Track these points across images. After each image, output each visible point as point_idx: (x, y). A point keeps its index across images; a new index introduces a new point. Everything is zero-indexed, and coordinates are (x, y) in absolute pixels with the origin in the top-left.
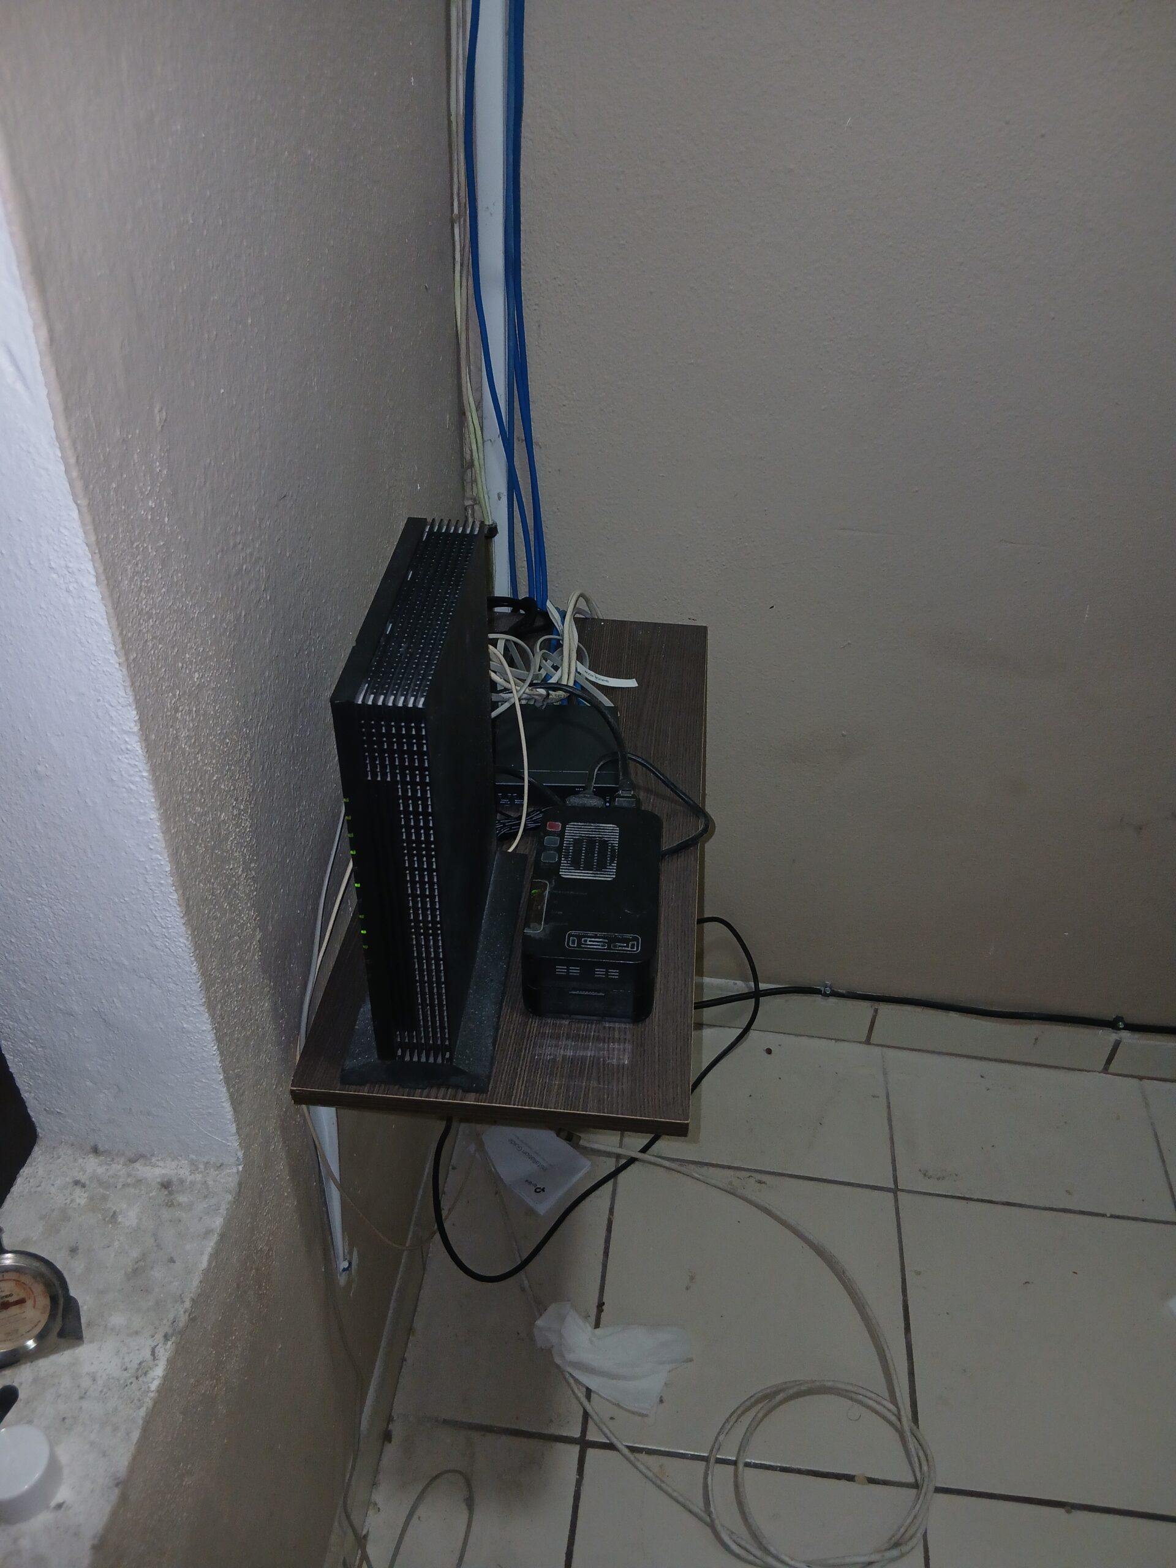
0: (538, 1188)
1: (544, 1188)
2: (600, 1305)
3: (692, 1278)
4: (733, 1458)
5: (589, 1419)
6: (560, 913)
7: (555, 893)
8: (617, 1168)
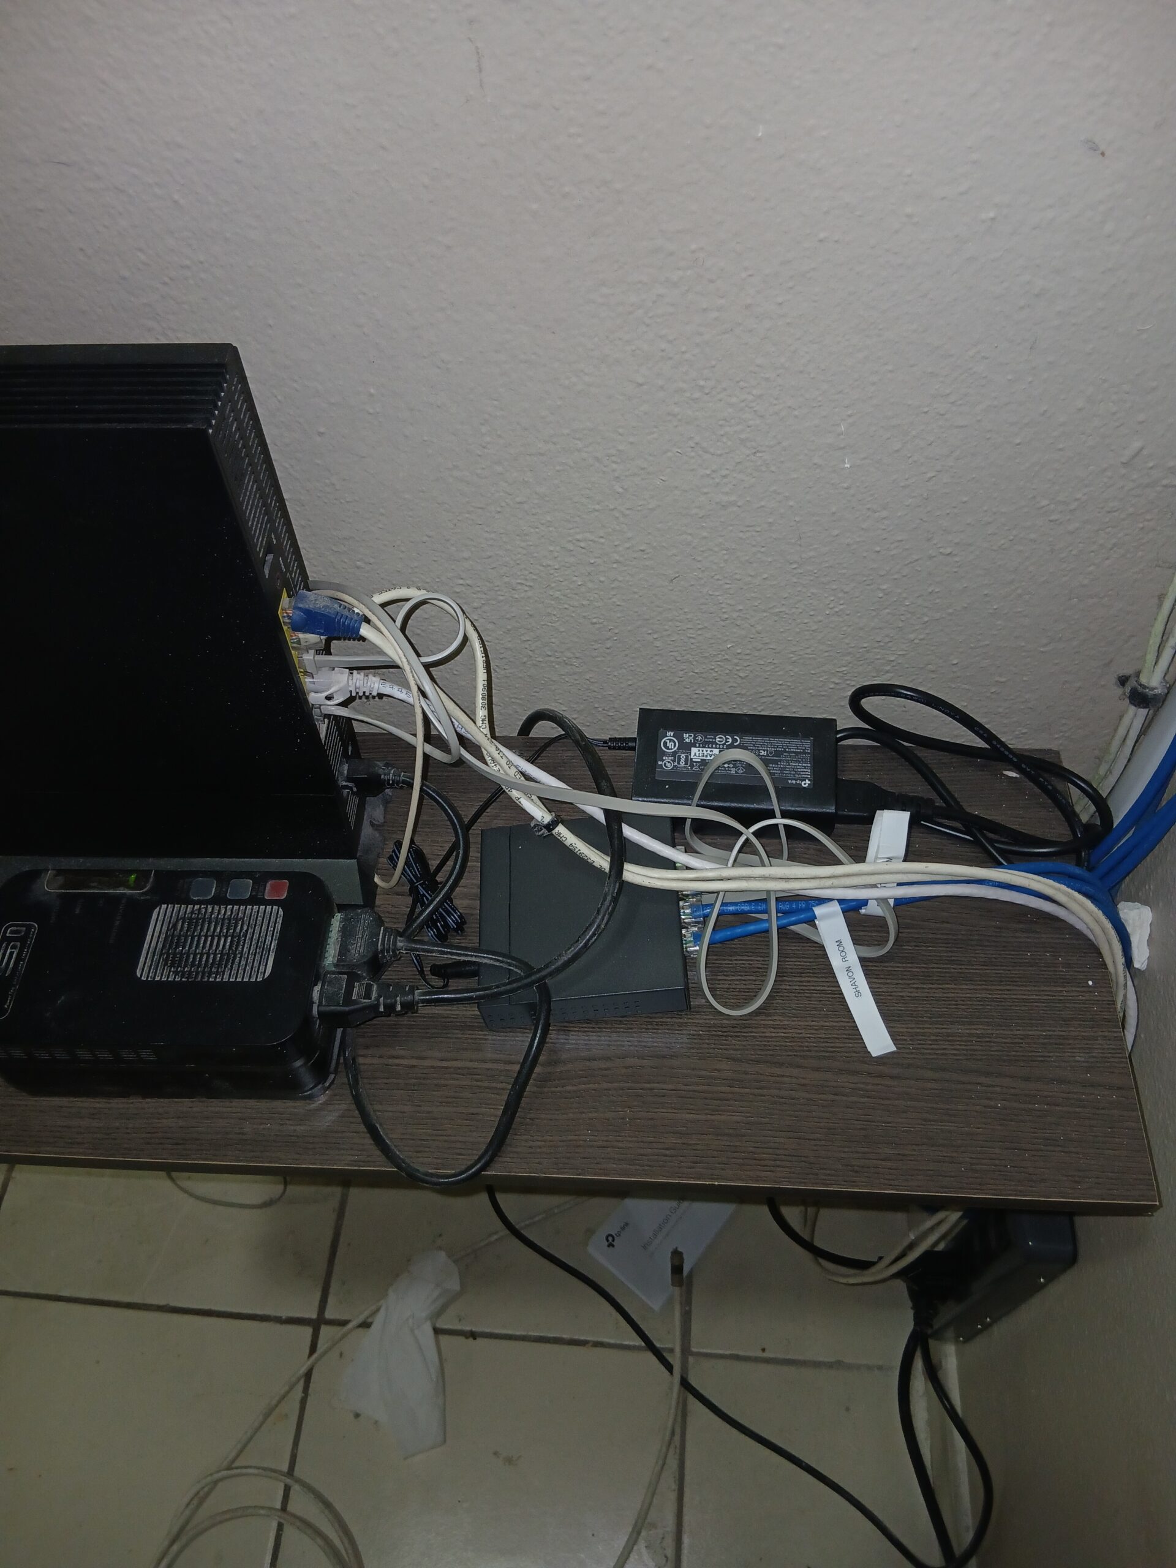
0: (613, 1241)
1: (613, 1246)
2: (473, 1335)
3: (509, 1461)
4: (290, 1508)
5: (341, 1328)
6: (77, 911)
7: (123, 902)
8: (665, 1354)
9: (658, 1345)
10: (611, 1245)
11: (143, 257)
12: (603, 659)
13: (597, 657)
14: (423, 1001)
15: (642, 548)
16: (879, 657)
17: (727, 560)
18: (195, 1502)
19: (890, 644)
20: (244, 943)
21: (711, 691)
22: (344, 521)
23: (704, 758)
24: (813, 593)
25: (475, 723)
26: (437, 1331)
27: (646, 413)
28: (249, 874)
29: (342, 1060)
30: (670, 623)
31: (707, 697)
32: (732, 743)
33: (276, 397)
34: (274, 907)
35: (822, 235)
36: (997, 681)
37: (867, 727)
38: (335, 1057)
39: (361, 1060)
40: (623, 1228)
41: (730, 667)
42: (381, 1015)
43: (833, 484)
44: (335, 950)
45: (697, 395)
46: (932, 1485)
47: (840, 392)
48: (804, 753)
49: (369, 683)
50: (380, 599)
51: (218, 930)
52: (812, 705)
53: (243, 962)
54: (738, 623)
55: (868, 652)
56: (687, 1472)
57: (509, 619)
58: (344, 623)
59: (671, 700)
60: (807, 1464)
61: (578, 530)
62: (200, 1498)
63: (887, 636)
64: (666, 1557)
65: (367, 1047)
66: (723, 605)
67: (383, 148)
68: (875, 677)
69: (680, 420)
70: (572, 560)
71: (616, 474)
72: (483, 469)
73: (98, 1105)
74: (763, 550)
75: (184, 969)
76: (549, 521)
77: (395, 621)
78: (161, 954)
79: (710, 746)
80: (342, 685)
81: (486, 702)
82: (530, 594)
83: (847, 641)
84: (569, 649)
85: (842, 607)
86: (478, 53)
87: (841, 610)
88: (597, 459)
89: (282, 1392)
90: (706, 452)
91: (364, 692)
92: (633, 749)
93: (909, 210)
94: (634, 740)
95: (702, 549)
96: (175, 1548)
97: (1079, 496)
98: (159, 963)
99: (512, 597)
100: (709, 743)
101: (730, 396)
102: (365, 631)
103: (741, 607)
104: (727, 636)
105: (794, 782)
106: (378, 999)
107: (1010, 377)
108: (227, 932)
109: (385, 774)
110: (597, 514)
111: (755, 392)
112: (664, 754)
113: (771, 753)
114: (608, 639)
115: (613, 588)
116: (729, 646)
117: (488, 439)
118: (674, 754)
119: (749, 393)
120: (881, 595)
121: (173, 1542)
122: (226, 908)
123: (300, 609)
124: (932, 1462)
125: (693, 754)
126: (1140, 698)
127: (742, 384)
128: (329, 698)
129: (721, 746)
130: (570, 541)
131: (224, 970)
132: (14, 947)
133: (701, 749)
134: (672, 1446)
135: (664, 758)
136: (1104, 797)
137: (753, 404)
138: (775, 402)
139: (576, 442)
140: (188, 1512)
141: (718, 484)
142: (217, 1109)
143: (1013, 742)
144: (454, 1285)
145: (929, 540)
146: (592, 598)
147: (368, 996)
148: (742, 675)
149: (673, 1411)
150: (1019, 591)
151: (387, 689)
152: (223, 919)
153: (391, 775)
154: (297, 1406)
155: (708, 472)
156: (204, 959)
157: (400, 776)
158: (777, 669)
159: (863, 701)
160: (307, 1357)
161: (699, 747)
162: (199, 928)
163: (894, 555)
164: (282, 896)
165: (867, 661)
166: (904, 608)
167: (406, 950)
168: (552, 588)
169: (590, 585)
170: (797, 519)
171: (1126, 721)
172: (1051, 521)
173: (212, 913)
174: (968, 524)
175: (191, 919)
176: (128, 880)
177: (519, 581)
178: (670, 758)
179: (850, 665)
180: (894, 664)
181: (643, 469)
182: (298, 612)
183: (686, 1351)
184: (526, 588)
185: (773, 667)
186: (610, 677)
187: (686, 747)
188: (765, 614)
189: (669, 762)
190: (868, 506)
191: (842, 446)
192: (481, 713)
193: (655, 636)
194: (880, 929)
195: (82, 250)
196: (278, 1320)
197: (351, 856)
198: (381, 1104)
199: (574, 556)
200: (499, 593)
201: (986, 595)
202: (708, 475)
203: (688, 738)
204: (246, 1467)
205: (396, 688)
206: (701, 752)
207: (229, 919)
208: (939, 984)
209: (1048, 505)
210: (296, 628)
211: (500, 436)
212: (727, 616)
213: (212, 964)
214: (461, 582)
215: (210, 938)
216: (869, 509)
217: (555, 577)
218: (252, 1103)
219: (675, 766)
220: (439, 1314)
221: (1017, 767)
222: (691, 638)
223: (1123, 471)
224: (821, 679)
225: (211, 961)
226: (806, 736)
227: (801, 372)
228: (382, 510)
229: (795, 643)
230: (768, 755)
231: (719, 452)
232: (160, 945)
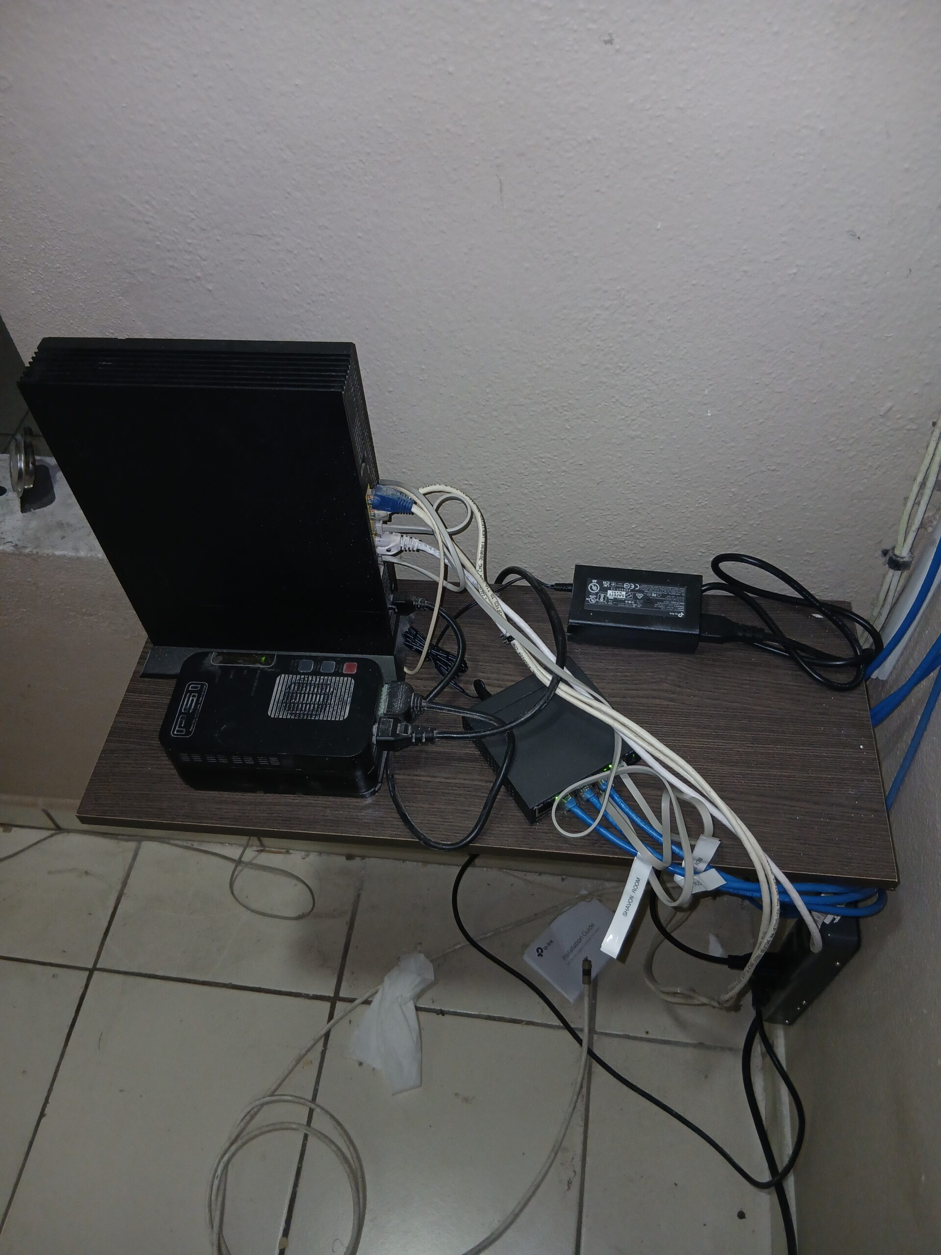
0: (542, 951)
1: (542, 956)
2: (442, 1013)
3: (466, 1100)
4: (312, 1125)
5: (349, 1003)
6: (231, 677)
7: (258, 672)
8: (577, 1032)
9: (572, 1026)
10: (540, 955)
11: (298, 289)
12: (552, 533)
13: (548, 532)
14: (438, 737)
15: (581, 463)
16: (730, 535)
17: (633, 471)
18: (248, 1117)
19: (737, 527)
20: (331, 699)
21: (621, 556)
22: (398, 444)
23: (616, 597)
24: (687, 493)
25: (475, 567)
26: (418, 1009)
27: (586, 382)
28: (333, 659)
29: (385, 776)
30: (596, 511)
31: (619, 560)
32: (635, 588)
33: (365, 369)
34: (349, 678)
35: (694, 282)
36: (807, 553)
37: (723, 582)
38: (381, 773)
39: (396, 776)
40: (549, 944)
41: (634, 540)
42: (412, 744)
43: (700, 426)
44: (385, 705)
45: (618, 372)
46: (765, 1128)
47: (705, 371)
48: (681, 596)
49: (412, 543)
50: (423, 491)
51: (316, 690)
52: (687, 567)
53: (331, 710)
54: (639, 511)
55: (723, 532)
56: (590, 1114)
57: (495, 507)
58: (403, 504)
59: (595, 561)
60: (676, 1113)
61: (541, 451)
62: (251, 1115)
63: (735, 522)
64: (574, 1171)
65: (400, 769)
66: (630, 500)
67: (444, 232)
68: (728, 548)
69: (607, 386)
70: (536, 469)
71: (567, 418)
72: (486, 413)
73: (237, 797)
74: (656, 465)
75: (296, 712)
76: (523, 446)
77: (433, 506)
78: (282, 703)
79: (620, 589)
80: (397, 543)
81: (483, 555)
82: (509, 491)
83: (709, 524)
84: (530, 527)
85: (706, 502)
86: (501, 183)
87: (706, 504)
88: (555, 408)
89: (309, 1046)
90: (622, 405)
91: (409, 548)
92: (570, 591)
93: (745, 268)
94: (571, 585)
95: (618, 464)
96: (234, 1148)
97: (854, 435)
98: (281, 708)
99: (497, 493)
100: (619, 588)
101: (638, 372)
102: (414, 509)
103: (642, 501)
104: (633, 520)
105: (673, 614)
106: (411, 734)
107: (808, 363)
108: (321, 692)
109: (416, 602)
110: (553, 441)
111: (653, 370)
112: (590, 593)
113: (659, 595)
114: (556, 520)
115: (561, 488)
116: (633, 526)
117: (490, 396)
118: (596, 594)
119: (649, 371)
120: (731, 495)
121: (232, 1144)
122: (320, 678)
123: (378, 496)
124: (766, 1116)
125: (608, 594)
126: (896, 564)
127: (646, 365)
128: (388, 550)
129: (627, 590)
130: (536, 458)
131: (320, 714)
132: (194, 696)
133: (614, 591)
134: (580, 1096)
135: (590, 596)
136: (878, 632)
137: (652, 377)
138: (665, 376)
139: (543, 398)
140: (242, 1124)
141: (629, 424)
142: (309, 801)
143: (819, 594)
144: (430, 976)
145: (761, 461)
146: (547, 494)
147: (406, 731)
148: (641, 545)
149: (582, 1071)
150: (820, 494)
151: (423, 546)
152: (319, 684)
153: (419, 602)
154: (319, 1056)
155: (623, 417)
156: (308, 707)
157: (424, 603)
158: (665, 542)
159: (720, 564)
160: (326, 1023)
161: (613, 590)
162: (304, 689)
163: (739, 470)
164: (354, 671)
165: (723, 538)
166: (746, 504)
167: (427, 708)
168: (523, 487)
169: (547, 486)
170: (678, 446)
171: (888, 580)
172: (837, 450)
173: (312, 680)
174: (786, 452)
175: (299, 683)
176: (261, 660)
177: (502, 483)
178: (594, 596)
179: (712, 540)
180: (740, 540)
181: (584, 415)
182: (376, 498)
183: (592, 1031)
184: (507, 487)
185: (661, 541)
186: (556, 545)
187: (604, 590)
188: (657, 506)
189: (593, 599)
190: (723, 439)
191: (706, 402)
192: (480, 562)
193: (587, 519)
194: (726, 710)
195: (262, 283)
196: (307, 997)
197: (390, 653)
198: (409, 802)
199: (538, 467)
200: (490, 490)
201: (798, 496)
202: (624, 419)
203: (606, 584)
204: (282, 1095)
205: (428, 546)
206: (614, 593)
207: (322, 685)
208: (763, 744)
209: (835, 440)
210: (376, 507)
211: (497, 394)
212: (632, 507)
213: (313, 710)
214: (466, 482)
215: (311, 695)
216: (723, 441)
217: (525, 480)
218: (331, 798)
219: (597, 601)
220: (418, 996)
221: (822, 613)
222: (609, 520)
223: (881, 420)
224: (693, 549)
225: (312, 708)
226: (682, 586)
227: (681, 359)
228: (422, 438)
229: (676, 525)
230: (657, 597)
231: (630, 405)
232: (281, 698)
